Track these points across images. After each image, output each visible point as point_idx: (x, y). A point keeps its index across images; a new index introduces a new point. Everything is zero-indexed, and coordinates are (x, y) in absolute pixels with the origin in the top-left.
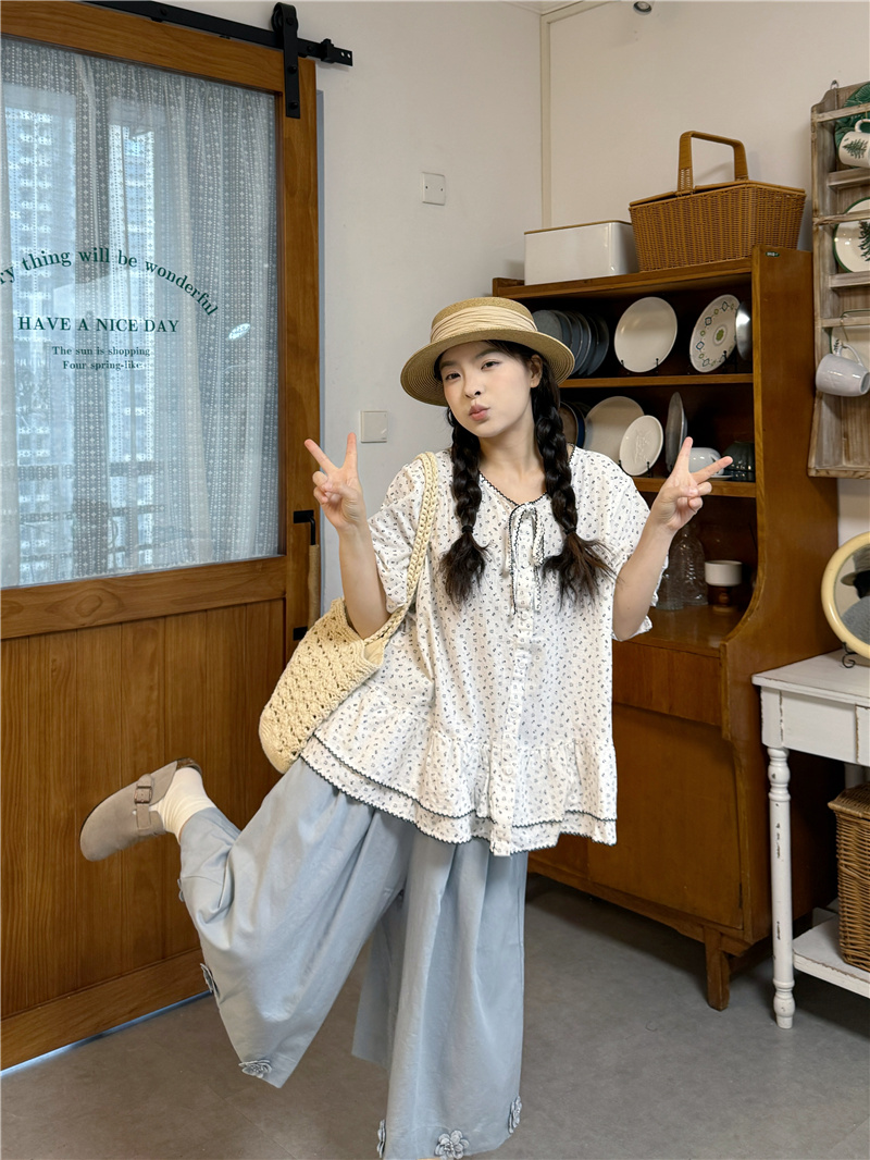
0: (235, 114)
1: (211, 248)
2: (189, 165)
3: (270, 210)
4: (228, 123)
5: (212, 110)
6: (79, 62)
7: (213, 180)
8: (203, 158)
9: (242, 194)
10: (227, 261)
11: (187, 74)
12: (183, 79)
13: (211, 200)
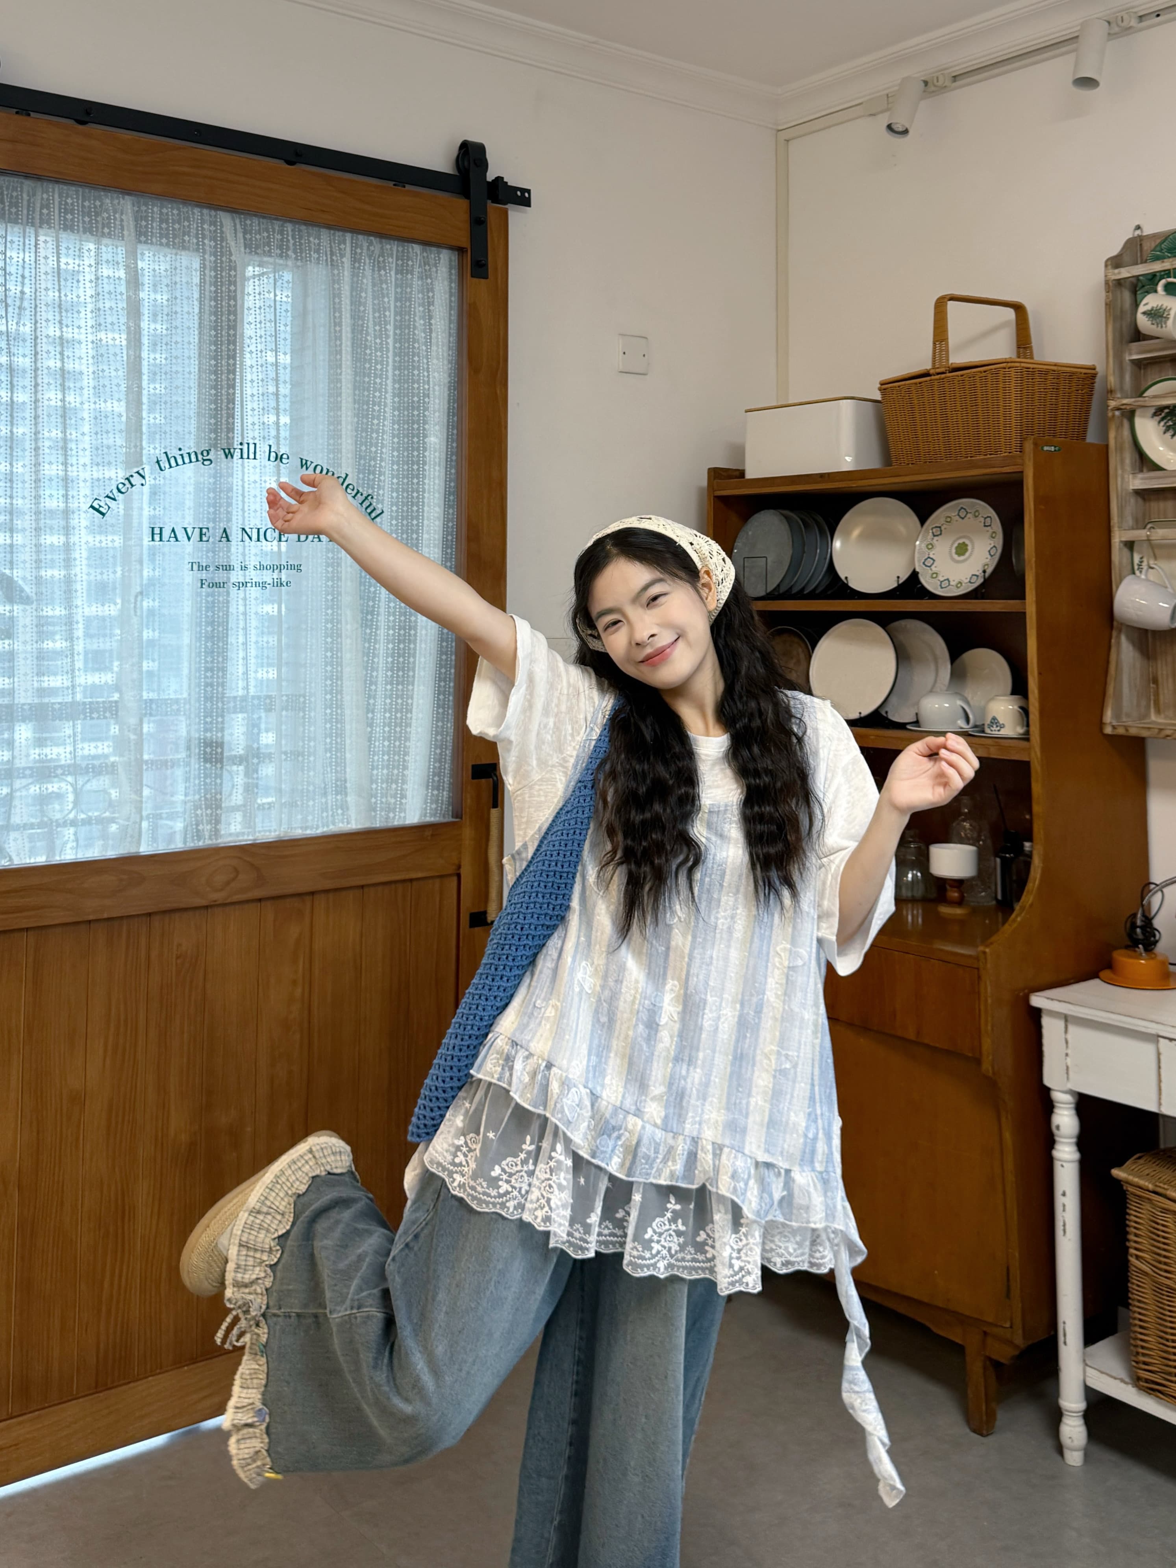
0: (409, 276)
1: (377, 438)
2: (353, 339)
3: (449, 389)
4: (401, 287)
5: (383, 272)
6: (226, 220)
7: (382, 356)
8: (371, 331)
9: (416, 372)
10: (395, 454)
11: (355, 230)
12: (348, 236)
13: (378, 381)
